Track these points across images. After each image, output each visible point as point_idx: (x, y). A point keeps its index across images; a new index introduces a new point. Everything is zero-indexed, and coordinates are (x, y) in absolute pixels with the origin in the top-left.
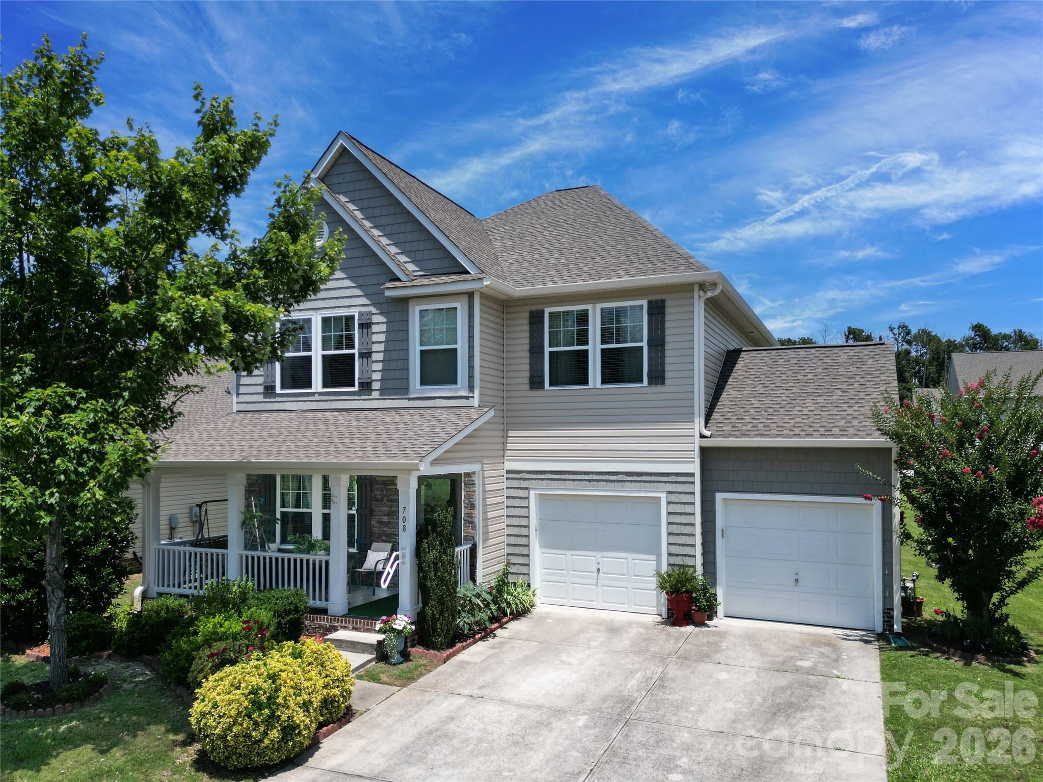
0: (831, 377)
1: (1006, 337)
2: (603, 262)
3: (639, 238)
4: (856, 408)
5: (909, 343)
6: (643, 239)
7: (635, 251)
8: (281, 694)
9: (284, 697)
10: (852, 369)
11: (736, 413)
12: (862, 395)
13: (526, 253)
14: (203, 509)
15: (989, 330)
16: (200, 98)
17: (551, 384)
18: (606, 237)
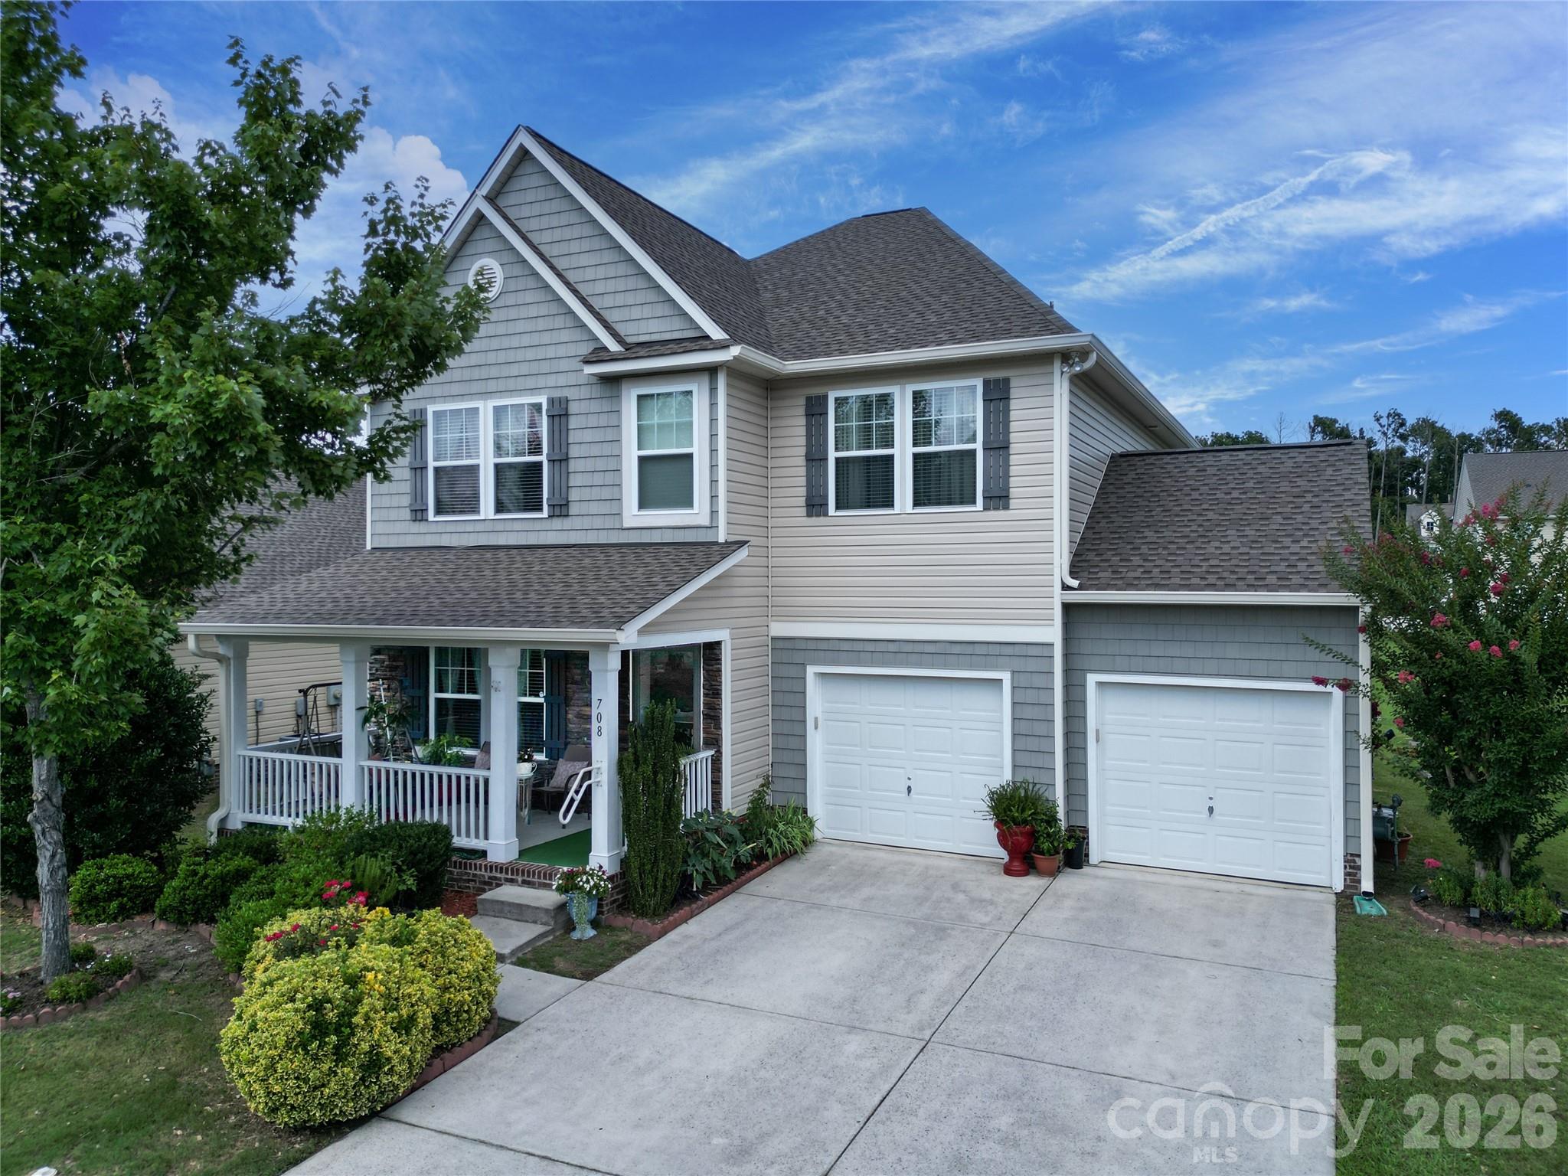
0: (1269, 494)
1: (1546, 429)
2: (919, 321)
3: (976, 283)
4: (1304, 543)
5: (1403, 438)
6: (982, 285)
7: (968, 305)
8: (362, 1009)
9: (366, 1014)
10: (1300, 482)
11: (1118, 551)
12: (1314, 523)
13: (807, 309)
14: (310, 698)
15: (1520, 419)
16: (240, 62)
17: (838, 507)
18: (926, 284)
